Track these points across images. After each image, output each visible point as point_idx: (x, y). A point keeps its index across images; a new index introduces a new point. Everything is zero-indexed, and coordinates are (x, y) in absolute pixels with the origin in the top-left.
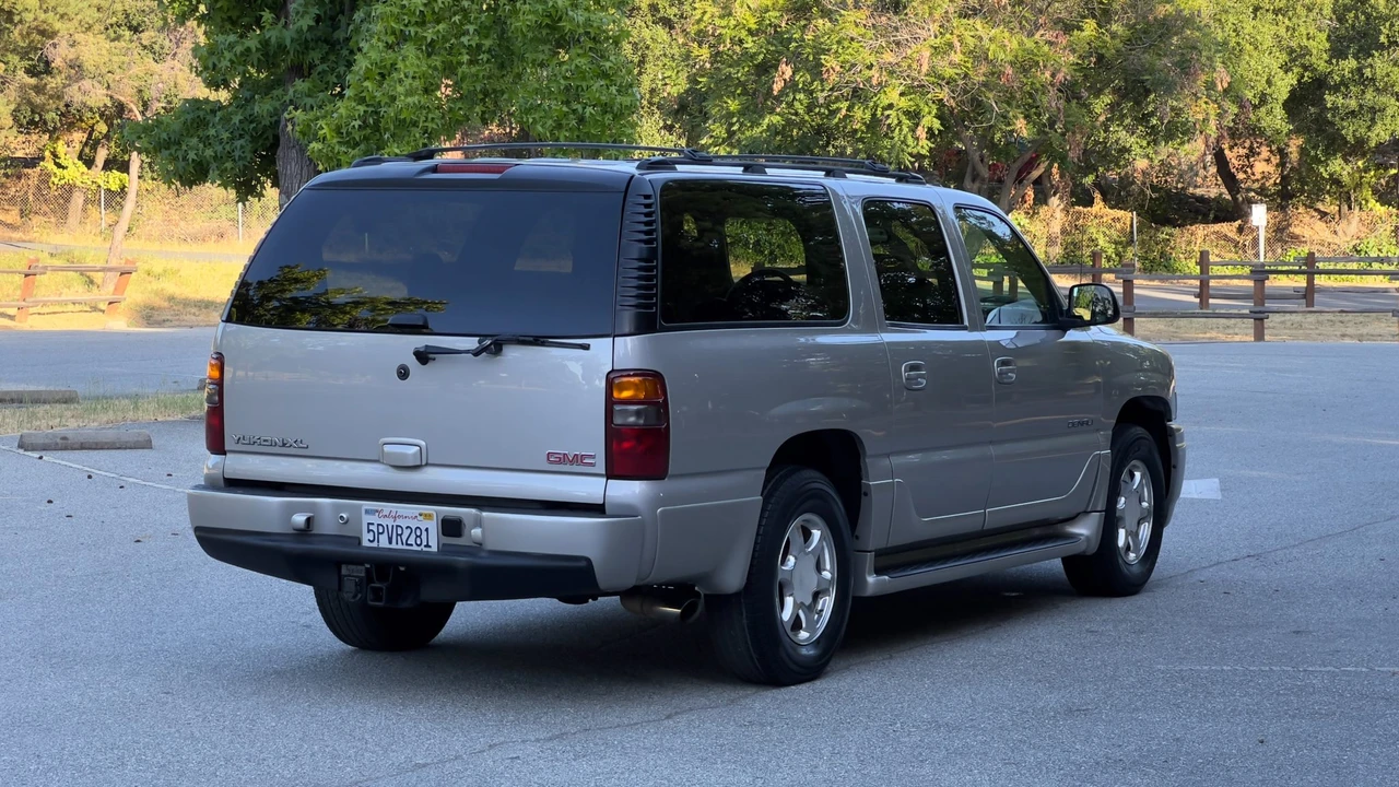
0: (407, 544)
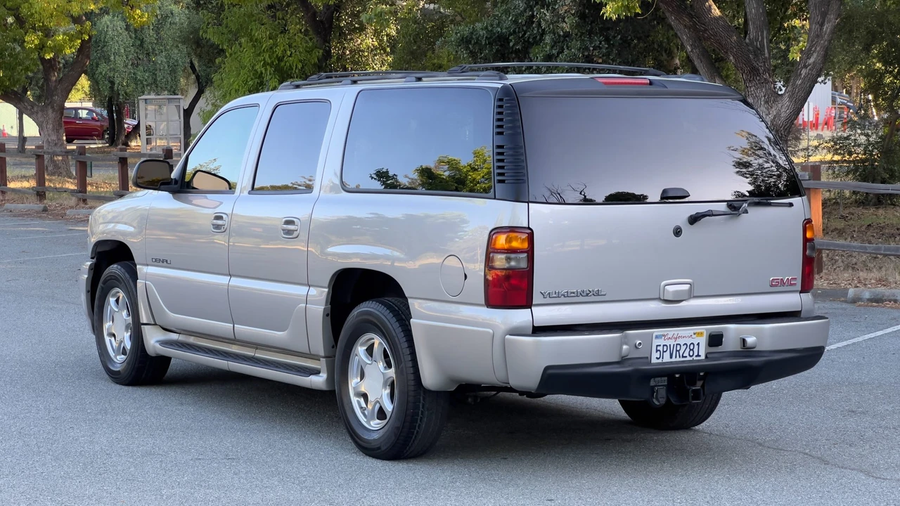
0: (683, 357)
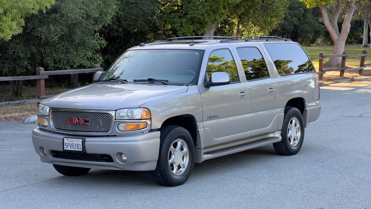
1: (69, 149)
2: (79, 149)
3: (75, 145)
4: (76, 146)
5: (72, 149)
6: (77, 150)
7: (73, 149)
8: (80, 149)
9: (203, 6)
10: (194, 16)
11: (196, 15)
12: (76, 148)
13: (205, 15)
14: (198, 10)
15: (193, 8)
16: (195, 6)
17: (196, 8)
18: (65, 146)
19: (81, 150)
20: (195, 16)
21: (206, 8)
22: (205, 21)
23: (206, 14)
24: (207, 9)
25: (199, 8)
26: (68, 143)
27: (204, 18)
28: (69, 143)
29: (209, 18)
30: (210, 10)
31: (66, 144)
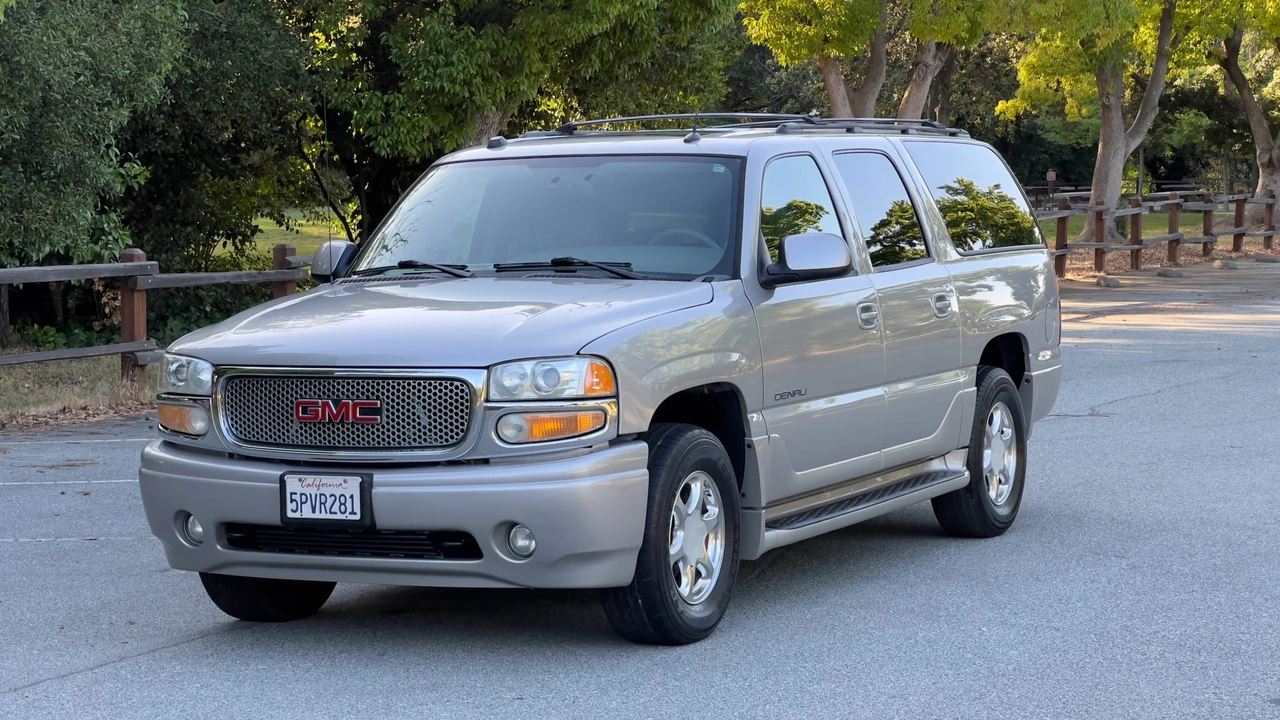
1: (307, 513)
2: (347, 514)
3: (330, 500)
4: (337, 503)
5: (317, 515)
6: (339, 516)
7: (324, 516)
8: (353, 513)
9: (467, 51)
10: (438, 86)
11: (445, 85)
12: (336, 508)
13: (474, 81)
14: (452, 63)
15: (432, 58)
16: (439, 52)
17: (441, 58)
18: (290, 506)
19: (357, 517)
20: (442, 88)
21: (479, 56)
22: (474, 102)
23: (479, 80)
24: (484, 61)
25: (454, 58)
26: (301, 494)
27: (472, 94)
28: (308, 491)
29: (488, 93)
30: (492, 66)
31: (293, 496)
